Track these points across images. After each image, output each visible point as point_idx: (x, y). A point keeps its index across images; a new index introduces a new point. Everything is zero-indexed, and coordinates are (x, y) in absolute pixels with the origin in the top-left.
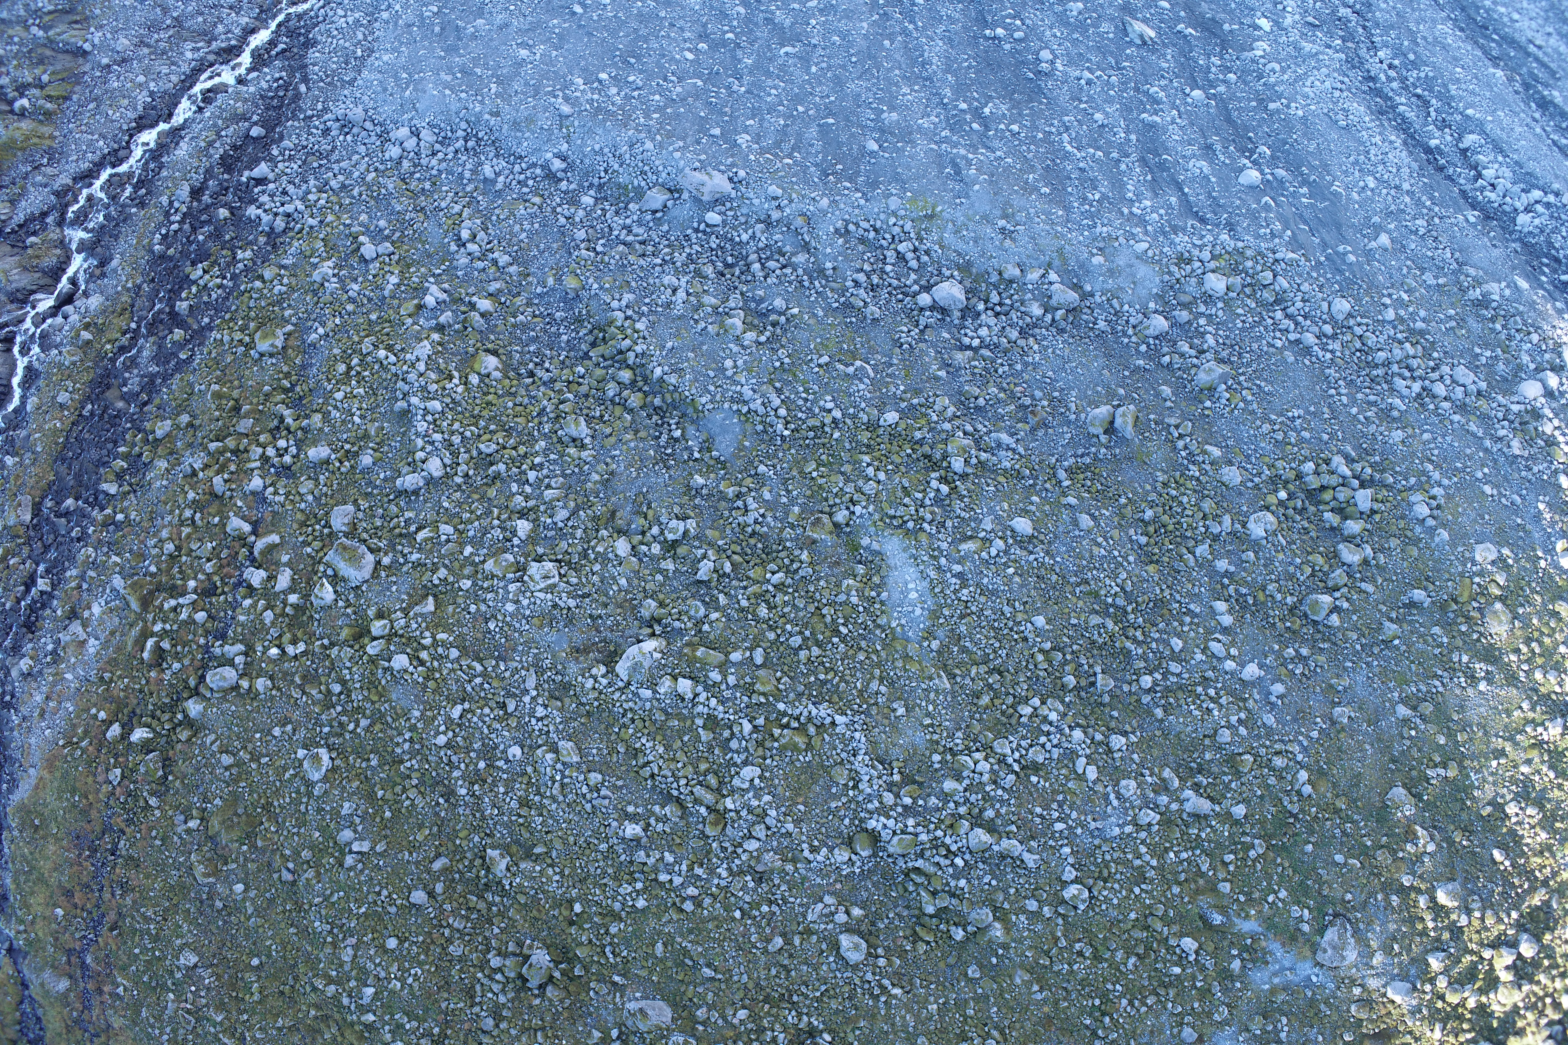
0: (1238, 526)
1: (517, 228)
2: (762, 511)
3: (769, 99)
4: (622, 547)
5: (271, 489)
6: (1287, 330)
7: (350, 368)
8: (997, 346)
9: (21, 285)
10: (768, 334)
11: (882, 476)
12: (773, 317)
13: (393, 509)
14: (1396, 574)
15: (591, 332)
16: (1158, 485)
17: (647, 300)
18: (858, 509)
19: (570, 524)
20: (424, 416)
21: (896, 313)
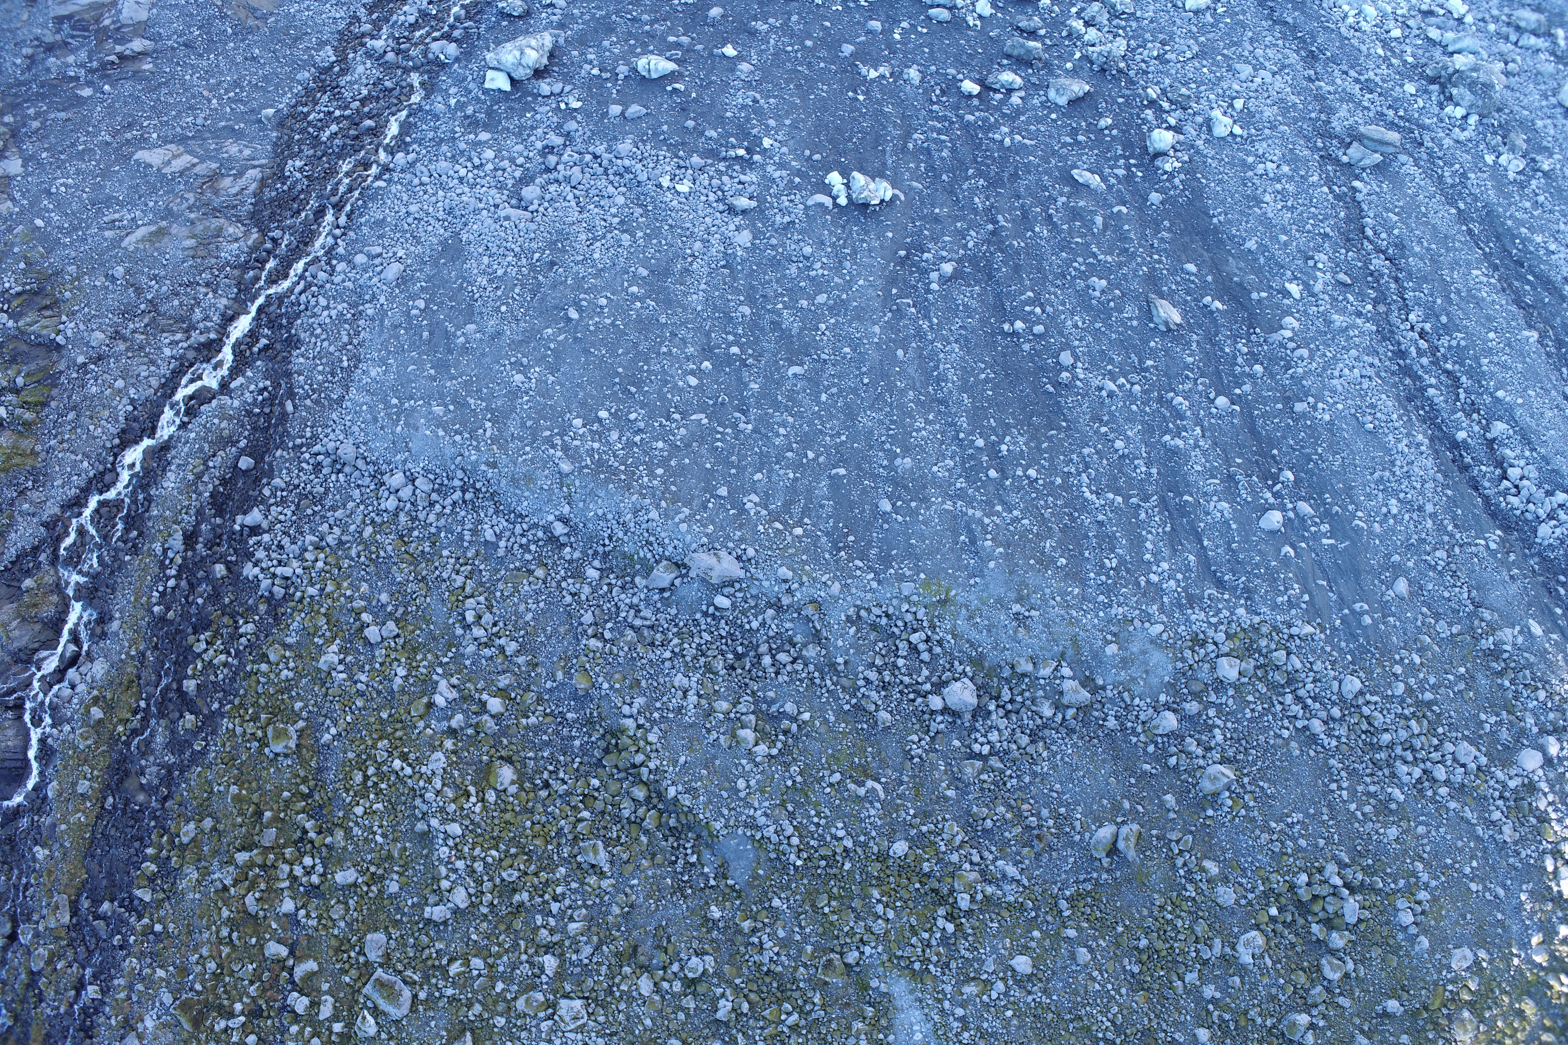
0: (1228, 950)
1: (522, 607)
2: (776, 949)
3: (777, 441)
4: (645, 985)
5: (302, 912)
6: (1295, 717)
7: (366, 778)
8: (1007, 752)
9: (23, 643)
10: (779, 745)
11: (891, 914)
12: (785, 724)
13: (424, 939)
14: (1374, 984)
15: (603, 736)
16: (1156, 910)
17: (658, 705)
18: (868, 950)
19: (595, 960)
20: (445, 840)
21: (907, 717)
